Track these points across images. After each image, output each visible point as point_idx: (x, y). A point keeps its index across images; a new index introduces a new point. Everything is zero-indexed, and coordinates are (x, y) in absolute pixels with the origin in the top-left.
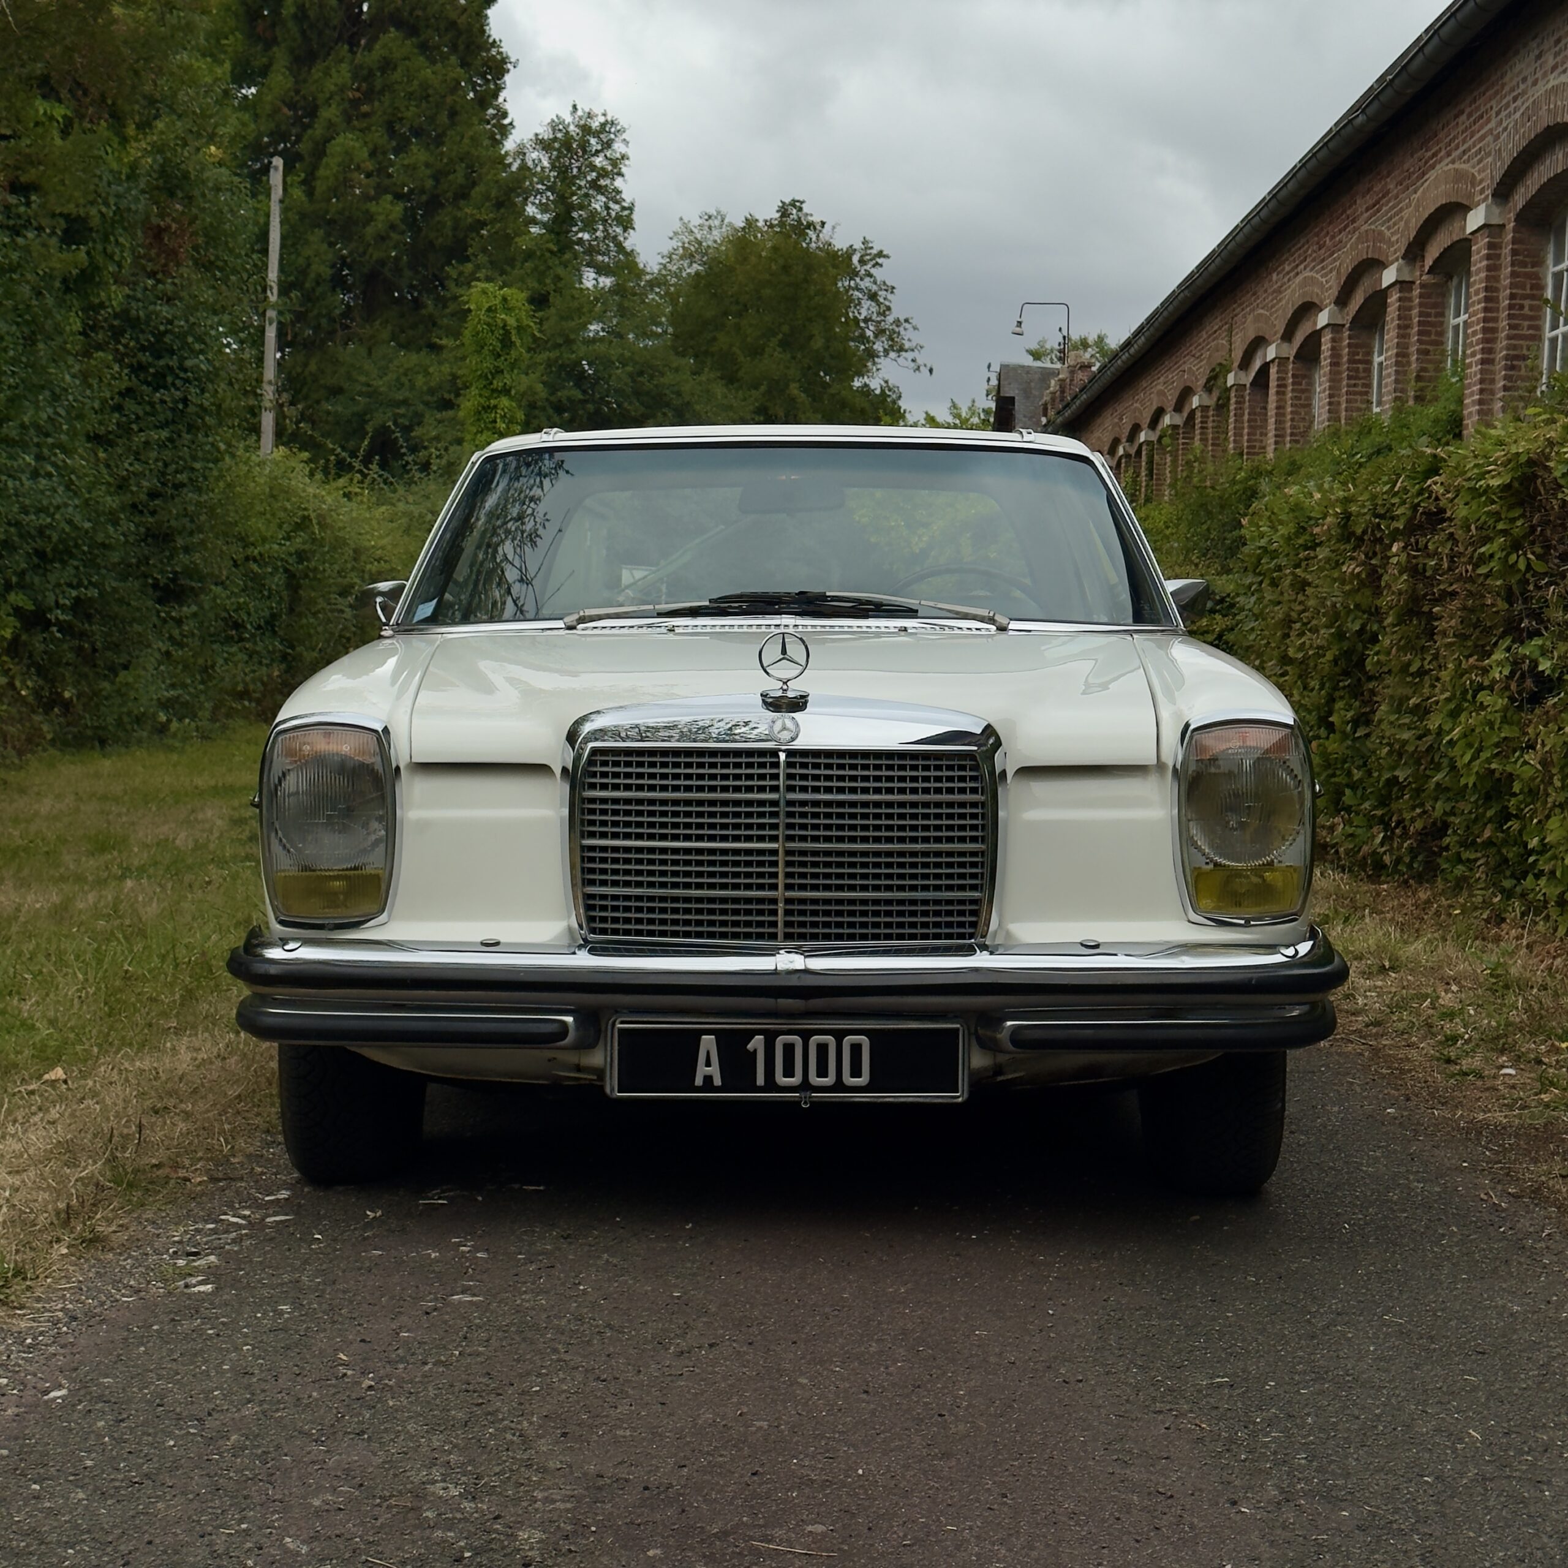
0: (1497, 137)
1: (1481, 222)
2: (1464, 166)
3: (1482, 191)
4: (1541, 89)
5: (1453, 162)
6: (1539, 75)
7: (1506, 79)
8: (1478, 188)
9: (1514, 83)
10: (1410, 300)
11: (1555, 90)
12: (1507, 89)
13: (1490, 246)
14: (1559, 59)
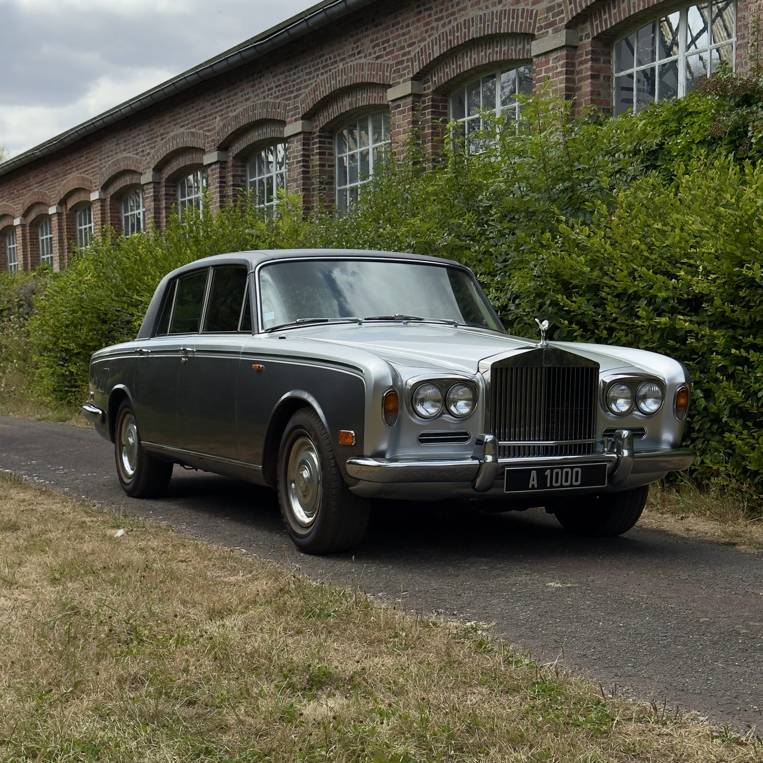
0: (101, 169)
1: (97, 197)
2: (87, 176)
3: (96, 186)
4: (120, 156)
5: (80, 173)
6: (118, 151)
7: (103, 149)
8: (94, 185)
9: (107, 151)
10: (62, 219)
11: (126, 158)
12: (103, 153)
13: (102, 206)
14: (126, 147)
